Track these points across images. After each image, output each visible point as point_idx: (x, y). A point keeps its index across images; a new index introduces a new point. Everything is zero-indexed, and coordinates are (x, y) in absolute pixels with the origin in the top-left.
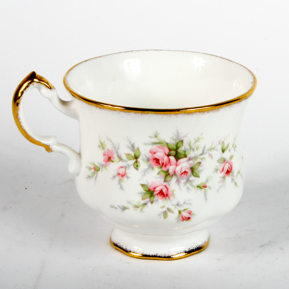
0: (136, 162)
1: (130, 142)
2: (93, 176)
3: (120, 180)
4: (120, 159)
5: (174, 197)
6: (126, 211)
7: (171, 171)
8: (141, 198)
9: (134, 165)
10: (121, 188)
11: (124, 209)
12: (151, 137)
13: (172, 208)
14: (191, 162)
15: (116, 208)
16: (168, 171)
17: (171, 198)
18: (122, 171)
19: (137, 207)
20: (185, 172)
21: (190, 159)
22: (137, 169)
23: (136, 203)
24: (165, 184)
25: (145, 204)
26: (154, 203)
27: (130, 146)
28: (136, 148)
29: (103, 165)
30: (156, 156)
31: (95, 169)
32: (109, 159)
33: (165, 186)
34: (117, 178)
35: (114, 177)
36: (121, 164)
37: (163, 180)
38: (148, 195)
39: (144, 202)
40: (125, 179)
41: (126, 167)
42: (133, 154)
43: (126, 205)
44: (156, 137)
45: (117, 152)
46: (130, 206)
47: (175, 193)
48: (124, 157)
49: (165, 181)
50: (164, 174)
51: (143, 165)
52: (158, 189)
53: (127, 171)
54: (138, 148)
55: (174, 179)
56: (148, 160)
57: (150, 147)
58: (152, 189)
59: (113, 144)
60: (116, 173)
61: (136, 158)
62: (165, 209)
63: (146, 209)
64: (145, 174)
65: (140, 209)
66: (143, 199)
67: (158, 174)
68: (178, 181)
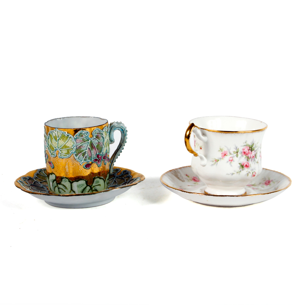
0: (237, 154)
1: (236, 146)
2: (215, 164)
3: (230, 163)
4: (230, 154)
5: (251, 167)
6: (234, 175)
7: (249, 157)
8: (239, 169)
9: (236, 155)
10: (231, 166)
11: (233, 174)
12: (244, 143)
13: (250, 171)
14: (255, 152)
15: (229, 174)
16: (248, 156)
17: (250, 167)
18: (231, 159)
19: (238, 173)
20: (254, 157)
21: (255, 151)
22: (237, 157)
23: (237, 171)
24: (248, 162)
25: (241, 171)
26: (244, 170)
27: (235, 148)
28: (237, 148)
29: (221, 158)
30: (244, 151)
31: (216, 161)
32: (225, 155)
33: (248, 163)
34: (229, 162)
35: (228, 162)
36: (231, 156)
37: (247, 160)
38: (241, 167)
39: (240, 170)
40: (233, 162)
41: (233, 157)
42: (236, 151)
43: (233, 172)
44: (246, 143)
45: (229, 151)
46: (235, 173)
47: (251, 165)
48: (232, 153)
49: (247, 161)
50: (247, 158)
51: (239, 155)
52: (245, 164)
53: (233, 159)
54: (238, 148)
55: (250, 159)
56: (242, 153)
57: (242, 148)
58: (243, 165)
59: (228, 148)
60: (228, 160)
61: (237, 152)
62: (248, 172)
63: (241, 173)
64: (240, 159)
65: (239, 173)
66: (240, 169)
67: (245, 158)
68: (252, 160)
